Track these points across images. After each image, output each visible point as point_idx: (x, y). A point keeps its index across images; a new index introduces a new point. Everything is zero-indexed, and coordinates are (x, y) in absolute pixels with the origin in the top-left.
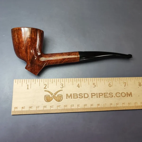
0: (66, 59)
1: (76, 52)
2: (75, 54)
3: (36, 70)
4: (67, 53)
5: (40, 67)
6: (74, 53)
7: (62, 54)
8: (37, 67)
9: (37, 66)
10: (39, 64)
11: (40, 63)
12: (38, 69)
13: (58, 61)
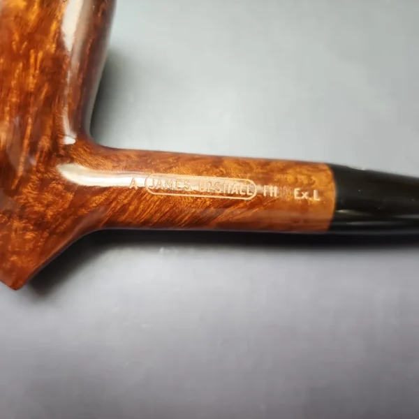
0: (237, 202)
1: (313, 167)
2: (309, 177)
3: (18, 254)
4: (254, 160)
5: (48, 238)
6: (301, 173)
7: (215, 165)
8: (29, 235)
9: (25, 229)
10: (43, 215)
11: (50, 213)
12: (28, 246)
13: (181, 212)
